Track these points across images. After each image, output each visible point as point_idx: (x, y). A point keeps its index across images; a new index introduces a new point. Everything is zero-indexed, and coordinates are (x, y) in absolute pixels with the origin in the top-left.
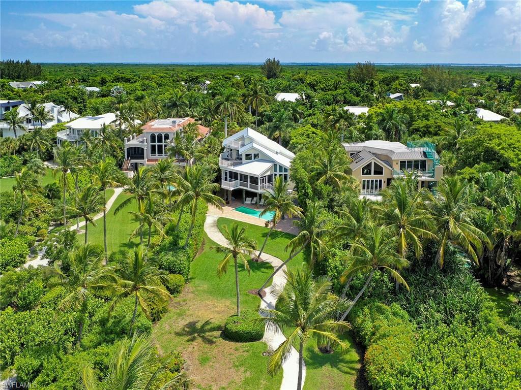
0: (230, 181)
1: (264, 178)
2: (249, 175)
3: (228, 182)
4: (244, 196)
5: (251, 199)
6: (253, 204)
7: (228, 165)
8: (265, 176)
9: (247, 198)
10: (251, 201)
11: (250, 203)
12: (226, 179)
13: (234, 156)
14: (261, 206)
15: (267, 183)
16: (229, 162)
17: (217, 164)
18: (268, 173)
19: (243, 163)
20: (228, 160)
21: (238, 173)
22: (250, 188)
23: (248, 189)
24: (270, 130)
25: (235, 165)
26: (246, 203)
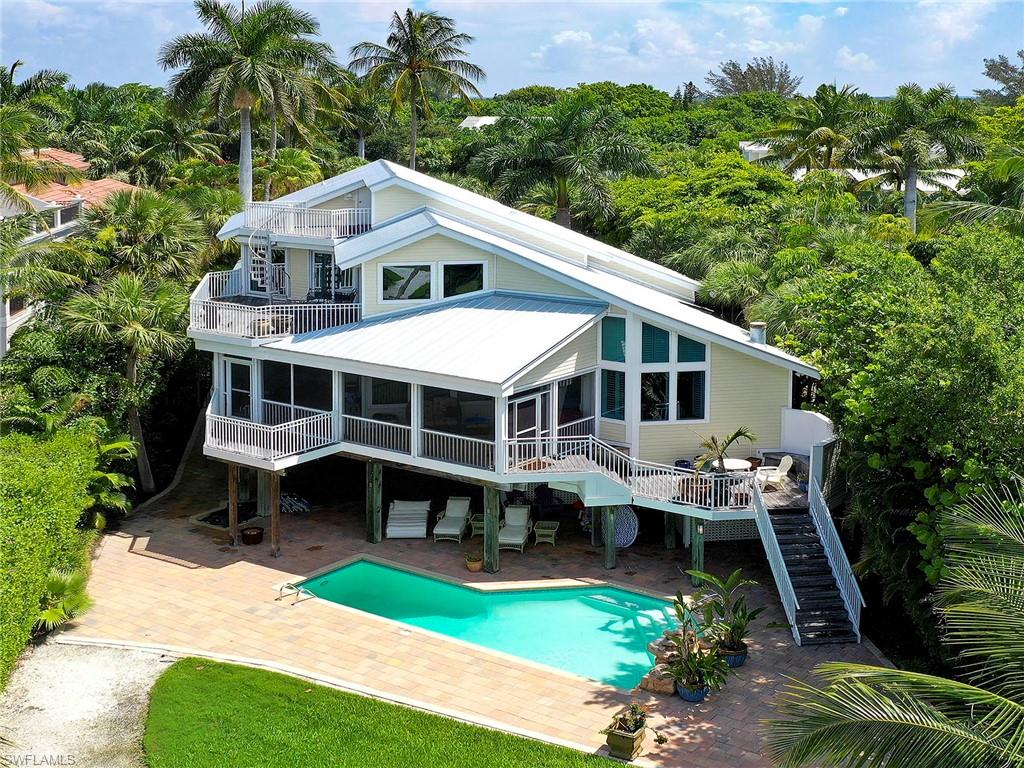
0: (270, 417)
1: (538, 397)
2: (415, 383)
3: (256, 424)
4: (376, 496)
5: (424, 507)
6: (447, 541)
7: (257, 330)
8: (546, 387)
9: (399, 507)
10: (431, 523)
11: (420, 531)
12: (240, 406)
13: (301, 278)
14: (508, 551)
15: (555, 426)
16: (266, 316)
17: (177, 326)
18: (567, 369)
19: (365, 314)
20: (256, 302)
21: (328, 374)
22: (427, 453)
23: (415, 460)
24: (508, 173)
25: (305, 325)
26: (392, 532)
